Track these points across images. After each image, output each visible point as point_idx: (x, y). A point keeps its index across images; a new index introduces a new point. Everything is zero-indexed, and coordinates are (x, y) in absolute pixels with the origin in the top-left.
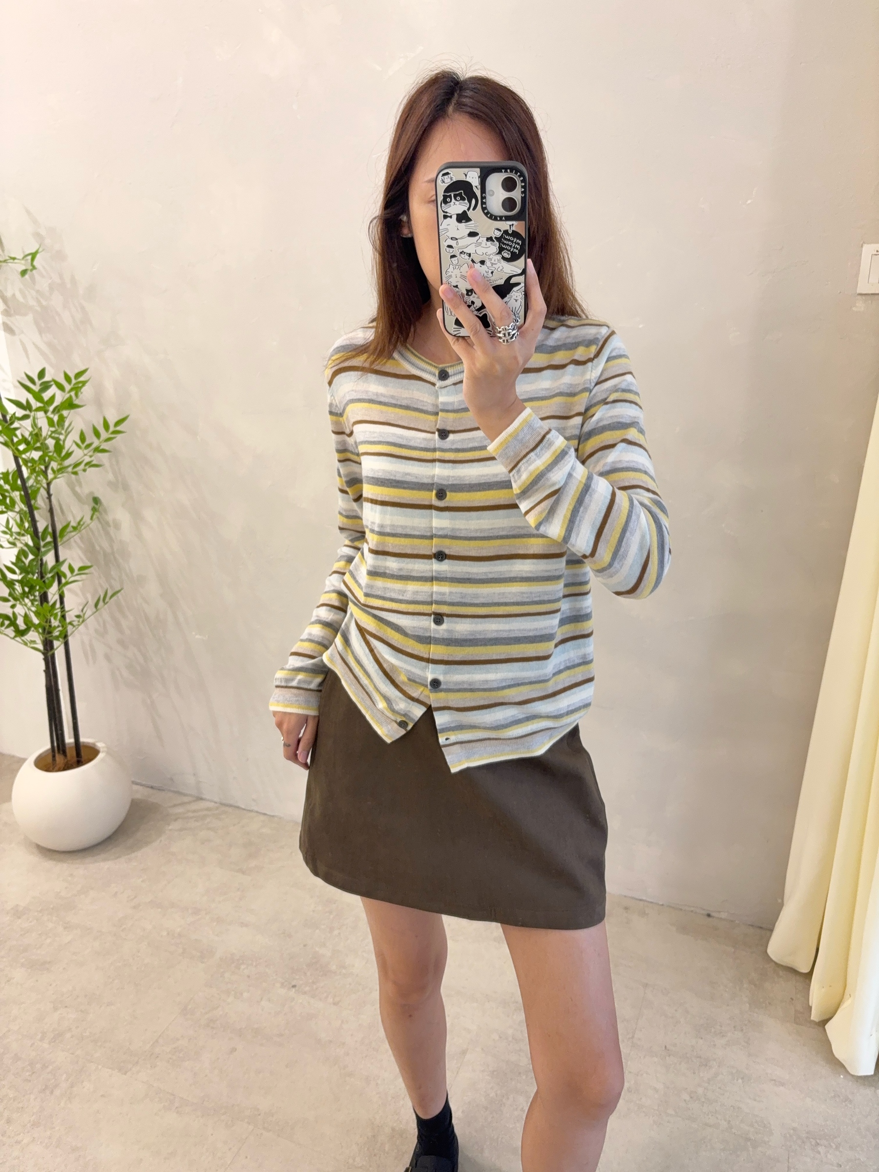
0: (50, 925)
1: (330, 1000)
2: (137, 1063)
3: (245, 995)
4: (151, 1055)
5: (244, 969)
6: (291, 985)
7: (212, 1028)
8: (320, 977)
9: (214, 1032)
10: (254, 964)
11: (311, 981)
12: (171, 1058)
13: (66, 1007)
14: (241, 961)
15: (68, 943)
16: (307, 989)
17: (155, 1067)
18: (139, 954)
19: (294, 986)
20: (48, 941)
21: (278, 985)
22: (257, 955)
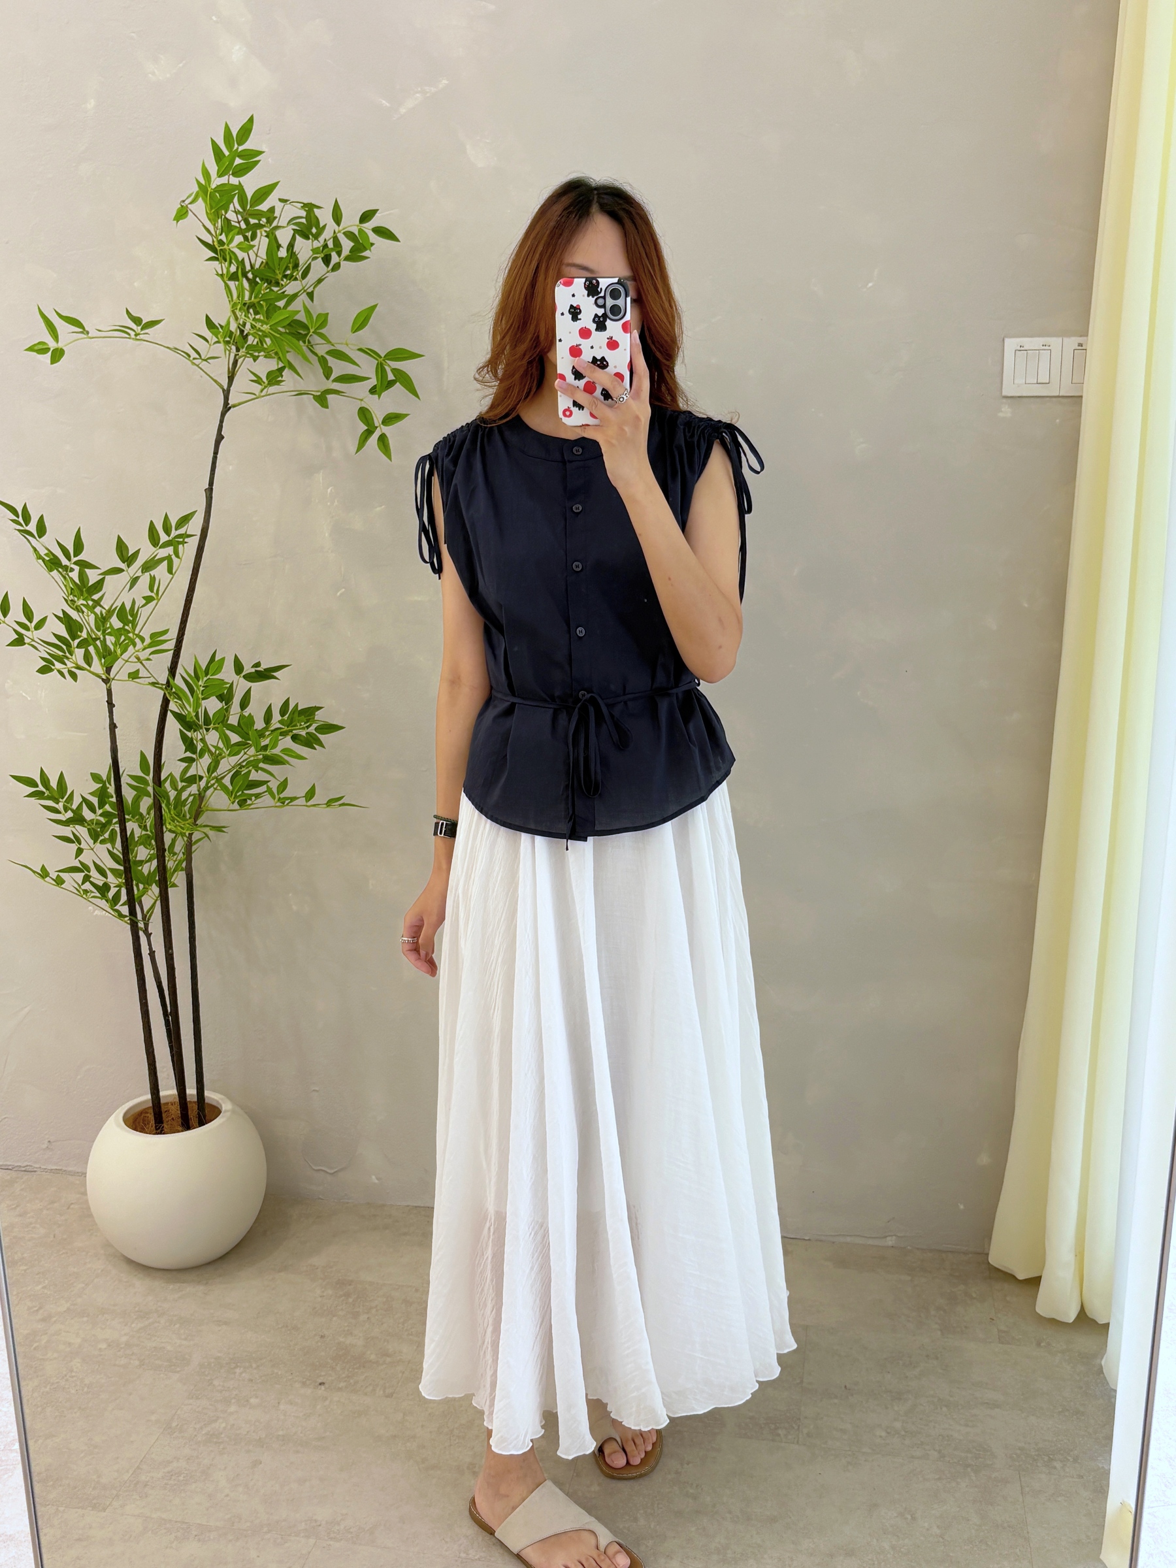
1: (380, 1393)
2: (117, 1496)
4: (136, 1484)
6: (317, 1383)
7: (217, 1443)
8: (356, 1371)
9: (221, 1447)
10: (254, 1365)
11: (344, 1376)
12: (167, 1484)
16: (342, 1385)
17: (146, 1496)
19: (322, 1384)
21: (297, 1385)
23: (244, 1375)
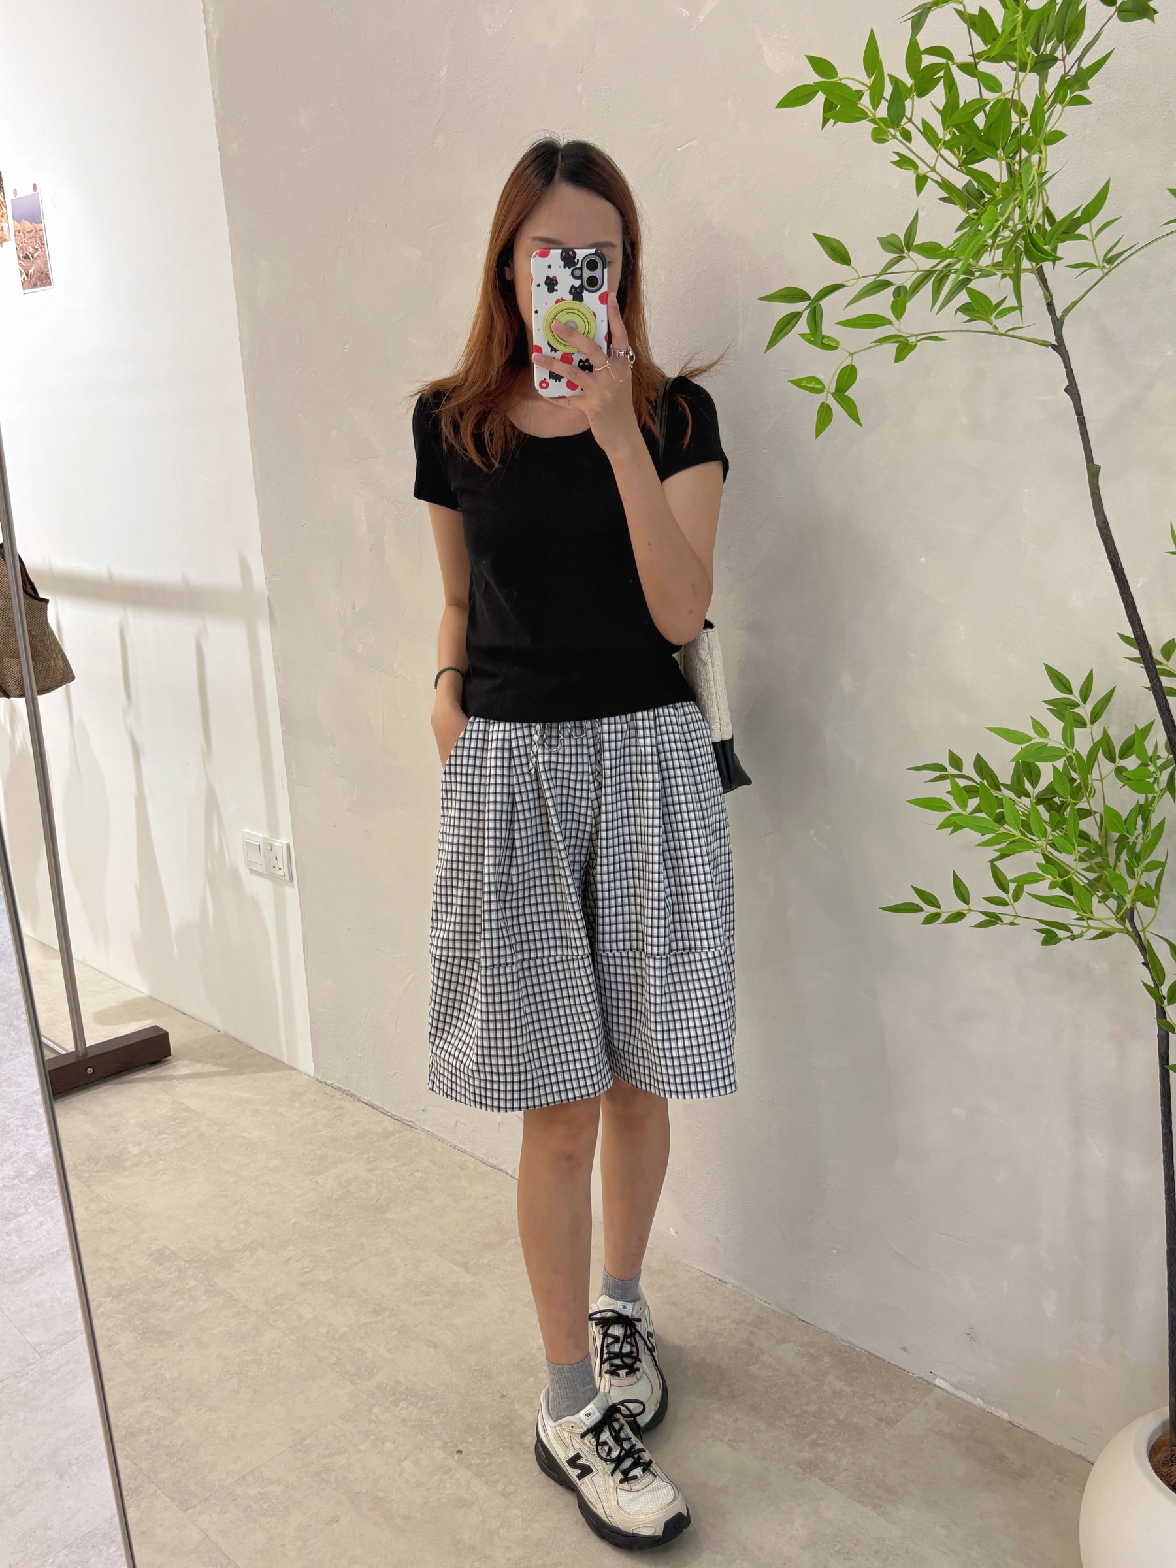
0: (192, 1283)
1: (500, 1487)
2: (206, 1500)
3: (389, 1445)
4: (229, 1494)
5: (402, 1409)
7: (323, 1480)
8: (501, 1450)
9: (322, 1486)
10: (420, 1404)
11: (486, 1451)
12: (250, 1507)
13: (159, 1398)
14: (404, 1396)
15: (202, 1312)
16: (477, 1461)
17: (225, 1513)
18: (279, 1351)
19: (459, 1452)
20: (181, 1303)
21: (438, 1444)
22: (429, 1392)
23: (402, 1412)
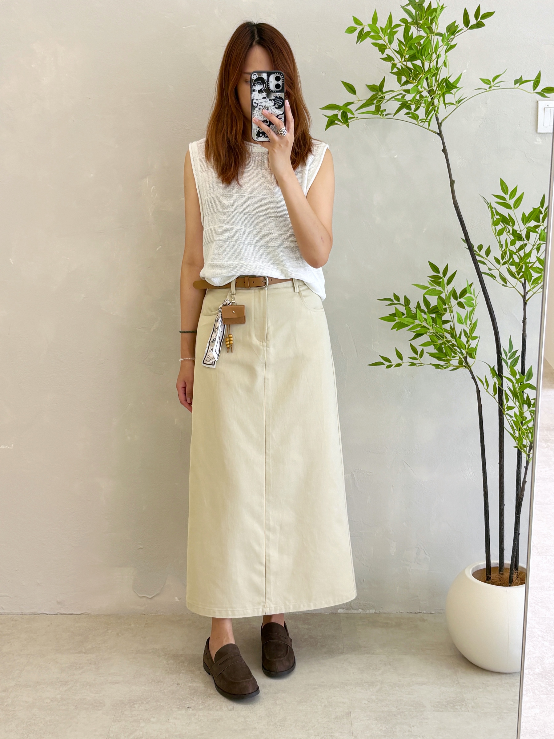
3: (153, 720)
6: (186, 708)
16: (201, 707)
19: (189, 708)
21: (175, 709)
22: (142, 697)
